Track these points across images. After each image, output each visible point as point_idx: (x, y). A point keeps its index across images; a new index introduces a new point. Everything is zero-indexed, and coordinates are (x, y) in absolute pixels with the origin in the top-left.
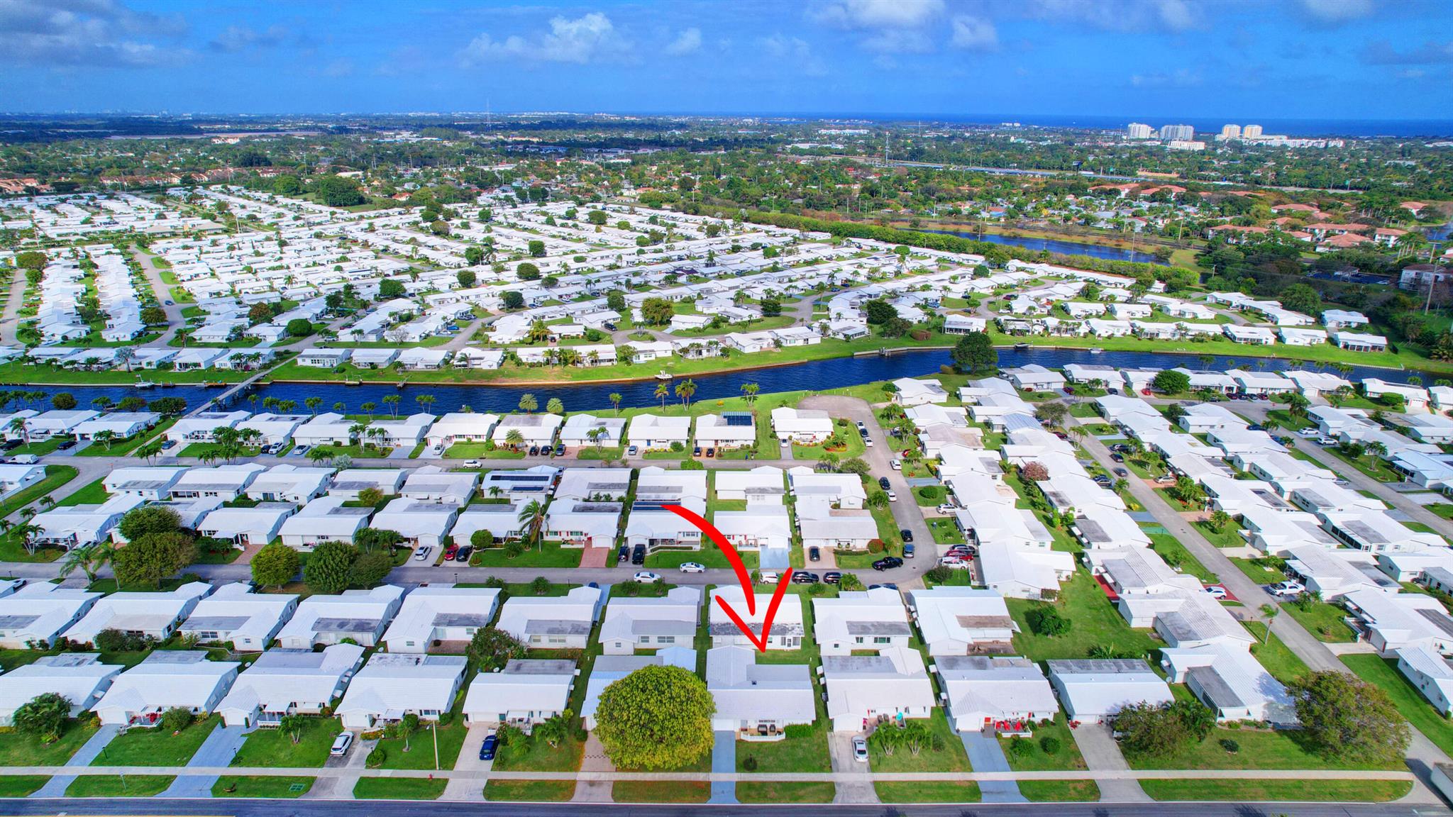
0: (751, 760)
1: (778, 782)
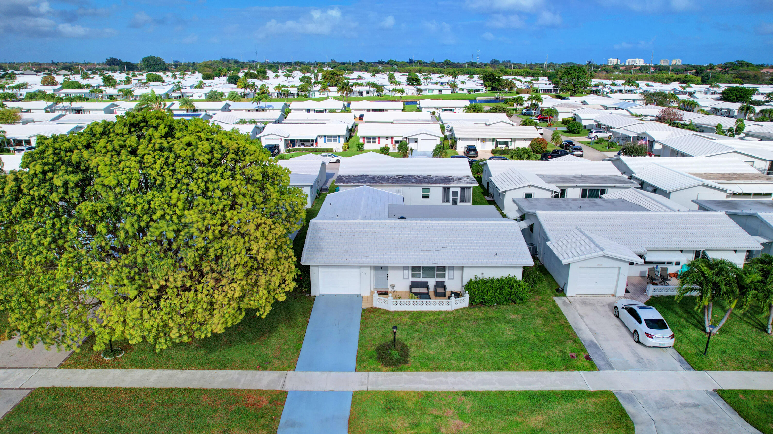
0: (395, 342)
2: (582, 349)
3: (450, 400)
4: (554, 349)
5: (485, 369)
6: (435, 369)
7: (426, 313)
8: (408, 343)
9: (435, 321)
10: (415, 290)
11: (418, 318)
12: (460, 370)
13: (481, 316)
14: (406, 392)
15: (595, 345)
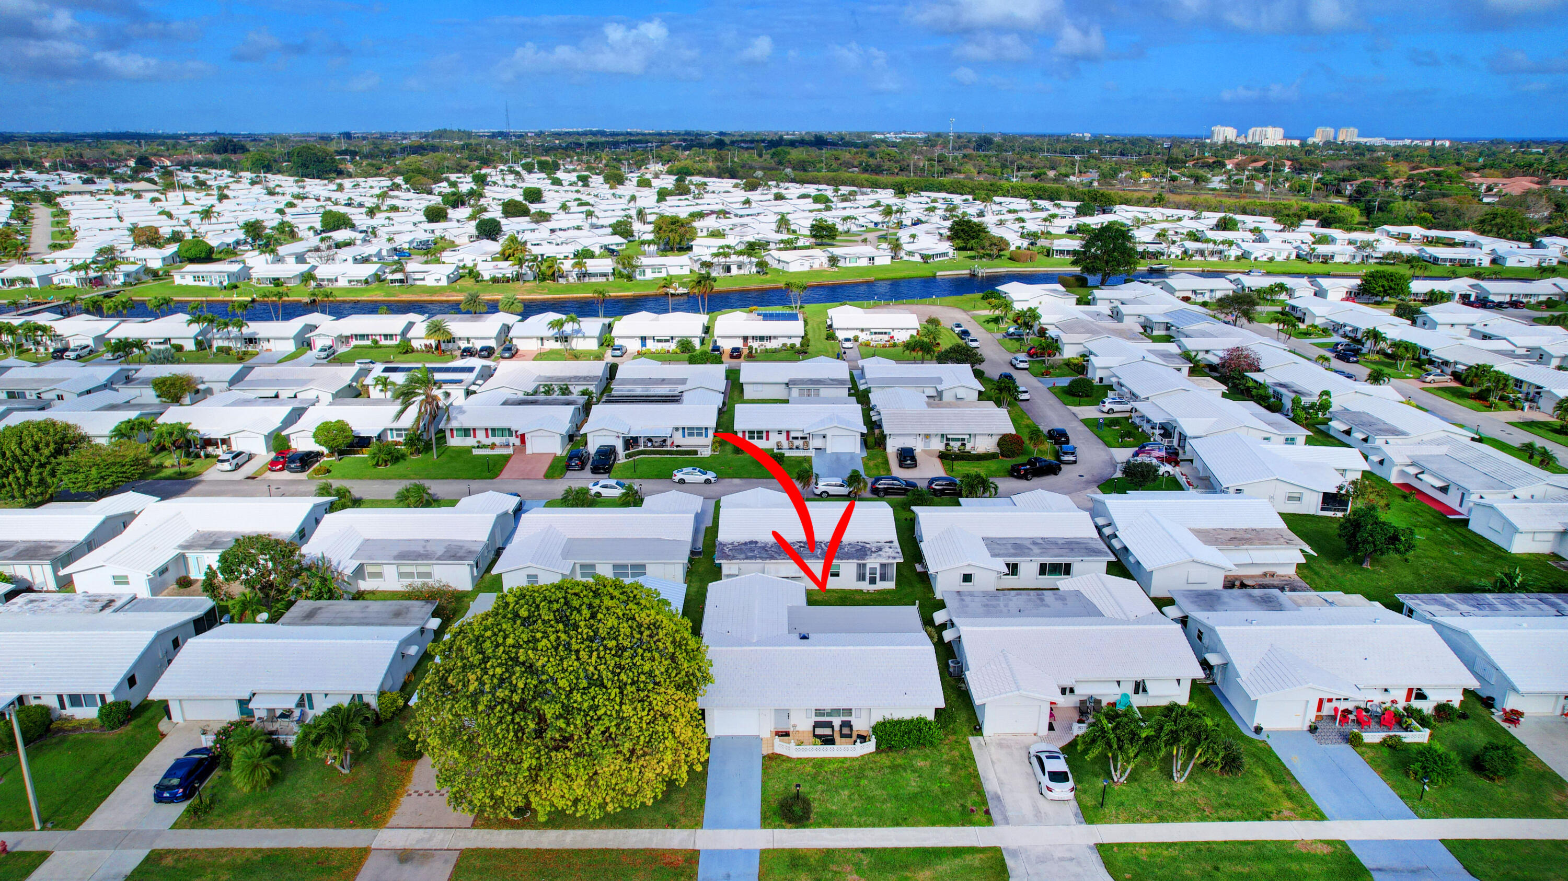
0: (797, 796)
1: (864, 850)
2: (984, 802)
3: (849, 856)
4: (955, 803)
5: (885, 825)
6: (836, 825)
7: (830, 760)
8: (811, 797)
9: (838, 770)
10: (819, 731)
11: (821, 766)
12: (860, 826)
13: (888, 763)
14: (808, 849)
15: (998, 797)
